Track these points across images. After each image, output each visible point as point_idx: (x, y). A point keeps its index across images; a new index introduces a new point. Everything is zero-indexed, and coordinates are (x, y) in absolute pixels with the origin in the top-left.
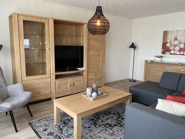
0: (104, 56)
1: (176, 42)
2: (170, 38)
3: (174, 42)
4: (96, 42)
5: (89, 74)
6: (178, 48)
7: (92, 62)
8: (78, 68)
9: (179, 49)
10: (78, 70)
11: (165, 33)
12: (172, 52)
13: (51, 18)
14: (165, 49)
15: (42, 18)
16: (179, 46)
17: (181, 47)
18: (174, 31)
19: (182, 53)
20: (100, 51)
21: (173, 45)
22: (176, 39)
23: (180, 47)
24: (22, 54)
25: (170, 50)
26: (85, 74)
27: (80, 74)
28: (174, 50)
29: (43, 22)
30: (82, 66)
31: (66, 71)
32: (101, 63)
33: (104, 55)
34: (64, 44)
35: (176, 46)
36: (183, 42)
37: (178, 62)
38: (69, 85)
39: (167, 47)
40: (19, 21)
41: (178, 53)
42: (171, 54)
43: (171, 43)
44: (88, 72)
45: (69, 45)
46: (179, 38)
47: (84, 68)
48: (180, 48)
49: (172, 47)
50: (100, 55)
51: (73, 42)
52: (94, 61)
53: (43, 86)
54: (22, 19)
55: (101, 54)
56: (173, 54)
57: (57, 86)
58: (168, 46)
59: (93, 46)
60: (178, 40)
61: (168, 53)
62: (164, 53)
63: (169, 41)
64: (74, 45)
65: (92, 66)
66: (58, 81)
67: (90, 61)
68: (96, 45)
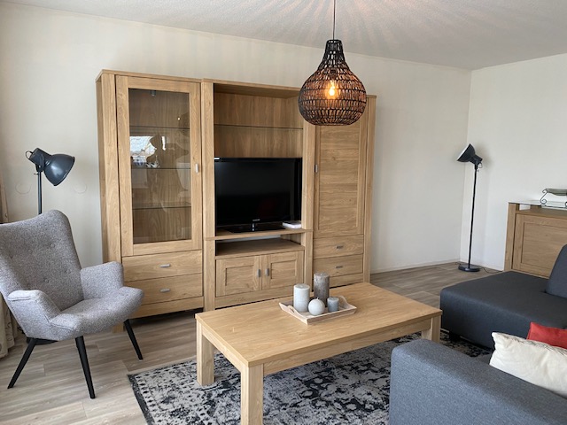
0: (369, 187)
4: (341, 144)
5: (317, 243)
7: (330, 205)
8: (285, 225)
10: (284, 228)
13: (206, 80)
15: (179, 80)
20: (356, 173)
26: (305, 241)
27: (292, 241)
29: (184, 90)
30: (297, 218)
31: (249, 230)
32: (357, 210)
33: (370, 185)
38: (257, 274)
40: (119, 91)
44: (316, 236)
45: (262, 156)
47: (304, 225)
50: (354, 186)
51: (275, 146)
52: (334, 202)
53: (180, 272)
54: (126, 84)
55: (359, 182)
59: (334, 158)
65: (328, 219)
66: (225, 261)
67: (323, 203)
68: (342, 153)
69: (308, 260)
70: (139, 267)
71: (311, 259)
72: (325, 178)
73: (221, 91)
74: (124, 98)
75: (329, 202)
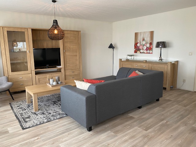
1: (144, 43)
2: (140, 38)
3: (142, 42)
4: (71, 44)
5: (66, 71)
6: (145, 48)
8: (57, 66)
9: (146, 48)
11: (136, 34)
12: (142, 51)
13: (29, 28)
14: (137, 49)
15: (21, 28)
16: (146, 46)
17: (147, 46)
18: (142, 32)
19: (148, 52)
20: (77, 52)
21: (142, 45)
22: (144, 40)
23: (146, 47)
24: (7, 56)
25: (140, 50)
26: (62, 70)
27: (59, 70)
28: (143, 49)
29: (23, 31)
30: (60, 65)
31: (46, 68)
32: (78, 62)
33: (81, 55)
34: (45, 47)
35: (144, 45)
36: (148, 42)
37: (145, 59)
38: (48, 80)
39: (138, 46)
40: (4, 32)
41: (146, 52)
42: (141, 53)
43: (140, 43)
44: (66, 69)
45: (50, 48)
46: (145, 39)
47: (62, 66)
48: (147, 48)
49: (142, 47)
50: (76, 56)
51: (54, 45)
52: (70, 60)
53: (25, 79)
54: (6, 30)
55: (78, 54)
56: (142, 53)
57: (37, 80)
58: (139, 46)
59: (70, 48)
60: (145, 40)
61: (138, 52)
62: (136, 52)
63: (139, 42)
64: (54, 47)
65: (69, 64)
66: (38, 76)
67: (67, 60)
68: (72, 46)
69: (63, 76)
70: (14, 78)
71: (64, 75)
72: (67, 53)
73: (34, 31)
74: (6, 33)
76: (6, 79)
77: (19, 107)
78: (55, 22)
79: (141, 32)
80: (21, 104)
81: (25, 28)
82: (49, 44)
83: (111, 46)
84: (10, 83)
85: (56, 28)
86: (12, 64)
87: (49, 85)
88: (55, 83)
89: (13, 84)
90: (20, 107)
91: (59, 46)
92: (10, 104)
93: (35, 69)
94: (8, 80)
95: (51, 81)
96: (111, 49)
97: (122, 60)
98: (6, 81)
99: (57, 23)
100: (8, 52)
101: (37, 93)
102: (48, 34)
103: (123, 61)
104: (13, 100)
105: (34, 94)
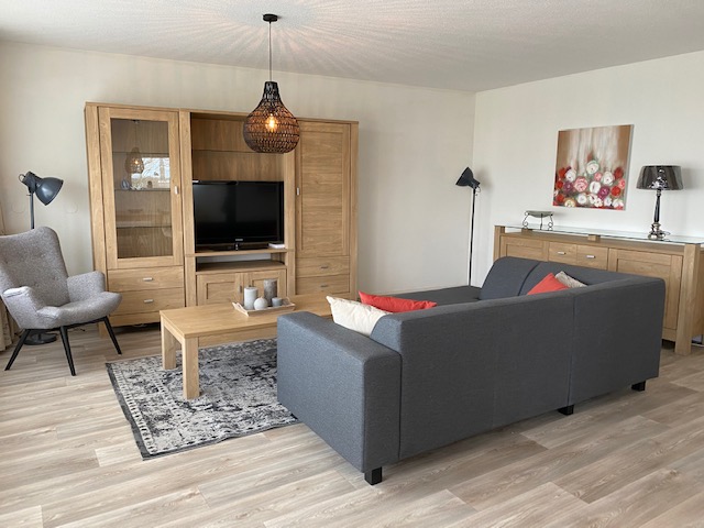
0: (352, 210)
1: (592, 168)
2: (577, 152)
3: (586, 166)
4: (324, 168)
5: (301, 262)
6: (596, 187)
7: (313, 227)
8: (271, 245)
9: (601, 189)
10: (270, 248)
11: (564, 137)
12: (582, 199)
13: (183, 110)
14: (564, 192)
15: (158, 110)
16: (599, 181)
17: (605, 182)
18: (587, 129)
19: (608, 202)
20: (340, 196)
21: (583, 177)
22: (591, 158)
23: (602, 184)
24: (107, 202)
25: (577, 194)
26: (289, 260)
27: (278, 260)
28: (588, 193)
29: (163, 119)
30: (281, 240)
31: (234, 249)
32: (343, 232)
33: (354, 208)
34: (234, 178)
35: (591, 179)
36: (609, 166)
37: (594, 230)
38: (238, 289)
39: (568, 182)
40: (101, 121)
41: (597, 202)
42: (578, 205)
43: (578, 169)
44: (300, 255)
45: (250, 179)
46: (598, 155)
47: (286, 246)
48: (604, 187)
49: (582, 184)
50: (339, 208)
51: (263, 169)
52: (318, 224)
53: (162, 285)
54: (108, 115)
55: (344, 204)
56: (583, 206)
57: (202, 288)
58: (572, 180)
59: (317, 182)
60: (597, 160)
61: (570, 202)
62: (559, 201)
63: (572, 164)
64: (263, 179)
65: (312, 240)
66: (203, 276)
67: (305, 225)
68: (324, 177)
69: (291, 278)
70: (124, 280)
71: (294, 277)
72: (308, 201)
73: (199, 120)
75: (312, 224)
76: (100, 283)
77: (135, 381)
78: (272, 89)
79: (581, 130)
80: (142, 370)
81: (169, 110)
82: (247, 167)
83: (467, 179)
84: (111, 296)
85: (272, 110)
86: (121, 232)
87: (241, 310)
88: (259, 304)
89: (120, 298)
90: (140, 379)
91: (280, 174)
92: (108, 365)
93: (197, 250)
94: (106, 285)
95: (248, 293)
96: (468, 190)
97: (507, 231)
98: (98, 289)
99: (277, 93)
100: (110, 189)
101: (198, 336)
102: (246, 133)
103: (510, 235)
104: (120, 353)
105: (187, 337)
